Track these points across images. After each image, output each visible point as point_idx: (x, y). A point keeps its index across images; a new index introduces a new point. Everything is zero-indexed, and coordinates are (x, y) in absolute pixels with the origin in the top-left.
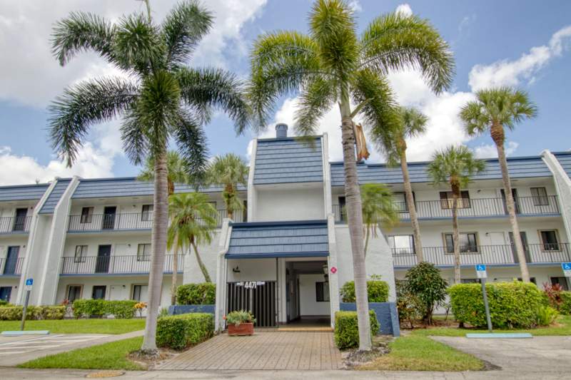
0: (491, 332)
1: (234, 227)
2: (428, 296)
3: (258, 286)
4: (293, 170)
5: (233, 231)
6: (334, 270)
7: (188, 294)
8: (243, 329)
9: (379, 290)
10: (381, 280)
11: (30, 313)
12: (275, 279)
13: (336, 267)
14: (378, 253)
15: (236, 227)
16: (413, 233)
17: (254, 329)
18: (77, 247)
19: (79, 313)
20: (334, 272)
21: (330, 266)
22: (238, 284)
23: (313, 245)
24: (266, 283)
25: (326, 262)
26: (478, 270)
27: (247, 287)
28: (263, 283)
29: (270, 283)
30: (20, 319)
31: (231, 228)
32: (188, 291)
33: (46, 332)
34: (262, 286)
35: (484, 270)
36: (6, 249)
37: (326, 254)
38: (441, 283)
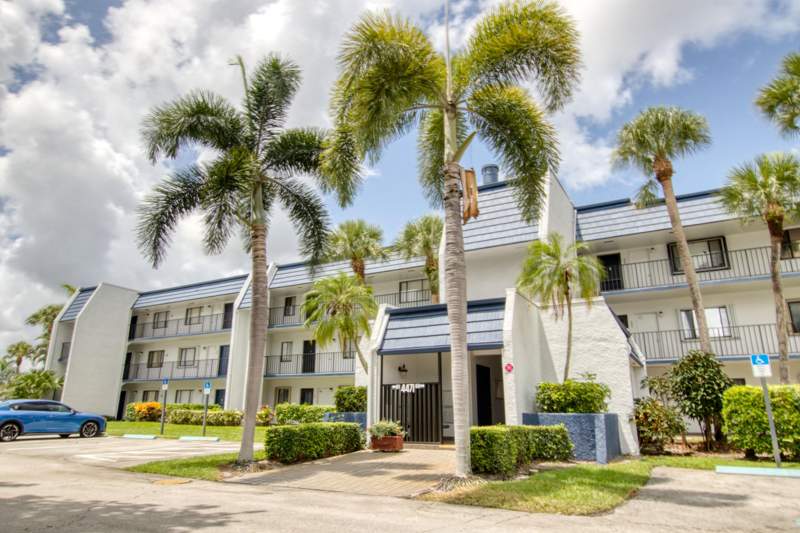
0: (779, 466)
1: (392, 315)
2: (697, 404)
3: (417, 390)
4: (500, 228)
5: (390, 320)
6: (510, 369)
7: (345, 399)
8: (385, 443)
9: (579, 395)
10: (595, 382)
11: (231, 419)
12: (436, 380)
13: (512, 364)
14: (605, 340)
15: (395, 315)
16: (690, 306)
17: (405, 445)
18: (282, 344)
19: (282, 420)
20: (509, 371)
21: (505, 363)
22: (394, 387)
23: (482, 334)
24: (426, 385)
25: (498, 358)
26: (754, 363)
27: (403, 390)
28: (423, 386)
29: (431, 385)
30: (201, 424)
31: (387, 317)
32: (345, 395)
33: (215, 439)
34: (422, 389)
35: (766, 363)
36: (218, 349)
37: (500, 346)
38: (719, 385)
